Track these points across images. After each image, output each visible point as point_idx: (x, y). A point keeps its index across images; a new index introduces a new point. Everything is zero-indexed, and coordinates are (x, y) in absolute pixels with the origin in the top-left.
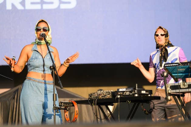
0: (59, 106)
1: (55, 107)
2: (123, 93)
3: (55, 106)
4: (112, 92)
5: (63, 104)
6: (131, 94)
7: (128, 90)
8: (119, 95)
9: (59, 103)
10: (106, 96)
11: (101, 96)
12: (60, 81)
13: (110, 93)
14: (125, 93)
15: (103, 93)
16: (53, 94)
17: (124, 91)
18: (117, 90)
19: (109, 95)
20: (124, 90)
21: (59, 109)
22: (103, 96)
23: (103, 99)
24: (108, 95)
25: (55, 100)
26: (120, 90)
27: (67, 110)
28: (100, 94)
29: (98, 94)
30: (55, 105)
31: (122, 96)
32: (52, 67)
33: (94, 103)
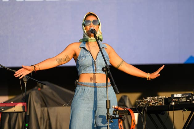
0: (113, 114)
1: (109, 116)
2: (178, 100)
3: (108, 114)
4: (164, 98)
5: (118, 113)
6: (188, 100)
7: (184, 96)
8: (174, 102)
10: (157, 102)
11: (151, 103)
12: (116, 85)
13: (162, 100)
14: (181, 100)
15: (154, 100)
16: (107, 101)
17: (180, 98)
18: (170, 96)
19: (162, 102)
20: (180, 95)
21: (114, 118)
22: (154, 104)
23: (154, 107)
24: (160, 102)
25: (108, 108)
26: (175, 96)
27: (122, 119)
28: (150, 101)
29: (147, 100)
30: (109, 113)
31: (177, 103)
32: (105, 69)
33: (144, 112)
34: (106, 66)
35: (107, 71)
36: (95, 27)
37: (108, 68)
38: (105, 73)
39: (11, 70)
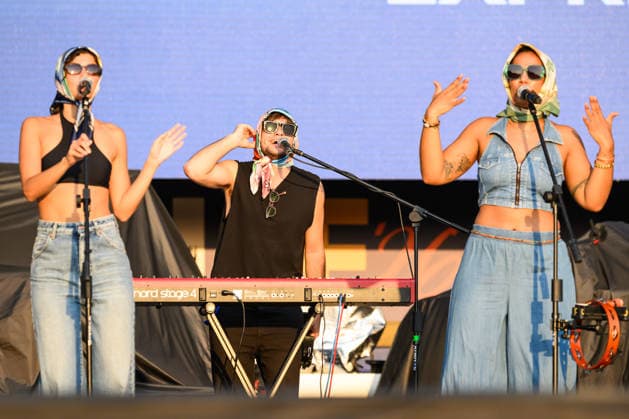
1: (557, 322)
3: (556, 317)
5: (584, 314)
9: (573, 309)
21: (570, 327)
25: (556, 299)
27: (595, 330)
30: (558, 315)
32: (550, 197)
34: (553, 189)
35: (557, 201)
36: (532, 85)
37: (559, 192)
38: (552, 207)
39: (380, 190)
